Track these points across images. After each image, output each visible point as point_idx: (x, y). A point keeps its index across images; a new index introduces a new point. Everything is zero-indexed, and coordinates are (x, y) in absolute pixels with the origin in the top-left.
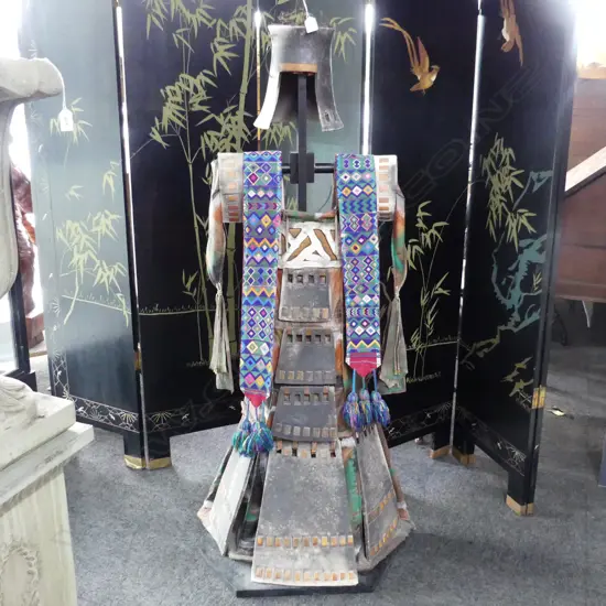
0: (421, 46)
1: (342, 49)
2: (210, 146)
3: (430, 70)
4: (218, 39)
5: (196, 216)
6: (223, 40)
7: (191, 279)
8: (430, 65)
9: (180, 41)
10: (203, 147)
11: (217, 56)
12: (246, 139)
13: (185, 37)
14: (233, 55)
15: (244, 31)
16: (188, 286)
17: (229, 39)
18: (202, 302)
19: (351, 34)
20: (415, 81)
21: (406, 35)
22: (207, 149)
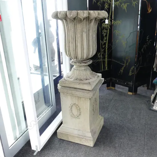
0: (149, 4)
1: (134, 5)
2: (104, 26)
3: (150, 9)
4: (106, 4)
5: (101, 41)
6: (107, 4)
7: (99, 54)
8: (151, 7)
9: (99, 5)
10: (102, 26)
11: (106, 7)
12: (110, 24)
13: (100, 4)
14: (108, 7)
15: (111, 2)
16: (99, 55)
17: (108, 4)
18: (101, 59)
19: (136, 2)
20: (148, 11)
21: (147, 2)
22: (103, 27)
